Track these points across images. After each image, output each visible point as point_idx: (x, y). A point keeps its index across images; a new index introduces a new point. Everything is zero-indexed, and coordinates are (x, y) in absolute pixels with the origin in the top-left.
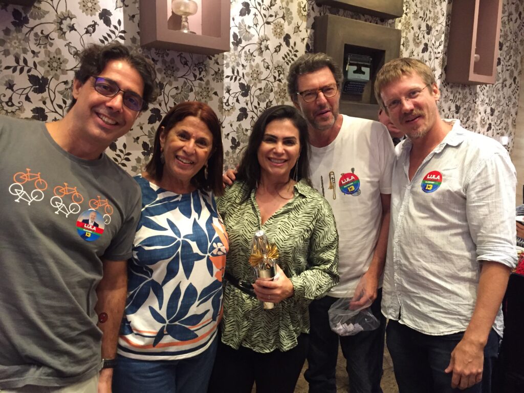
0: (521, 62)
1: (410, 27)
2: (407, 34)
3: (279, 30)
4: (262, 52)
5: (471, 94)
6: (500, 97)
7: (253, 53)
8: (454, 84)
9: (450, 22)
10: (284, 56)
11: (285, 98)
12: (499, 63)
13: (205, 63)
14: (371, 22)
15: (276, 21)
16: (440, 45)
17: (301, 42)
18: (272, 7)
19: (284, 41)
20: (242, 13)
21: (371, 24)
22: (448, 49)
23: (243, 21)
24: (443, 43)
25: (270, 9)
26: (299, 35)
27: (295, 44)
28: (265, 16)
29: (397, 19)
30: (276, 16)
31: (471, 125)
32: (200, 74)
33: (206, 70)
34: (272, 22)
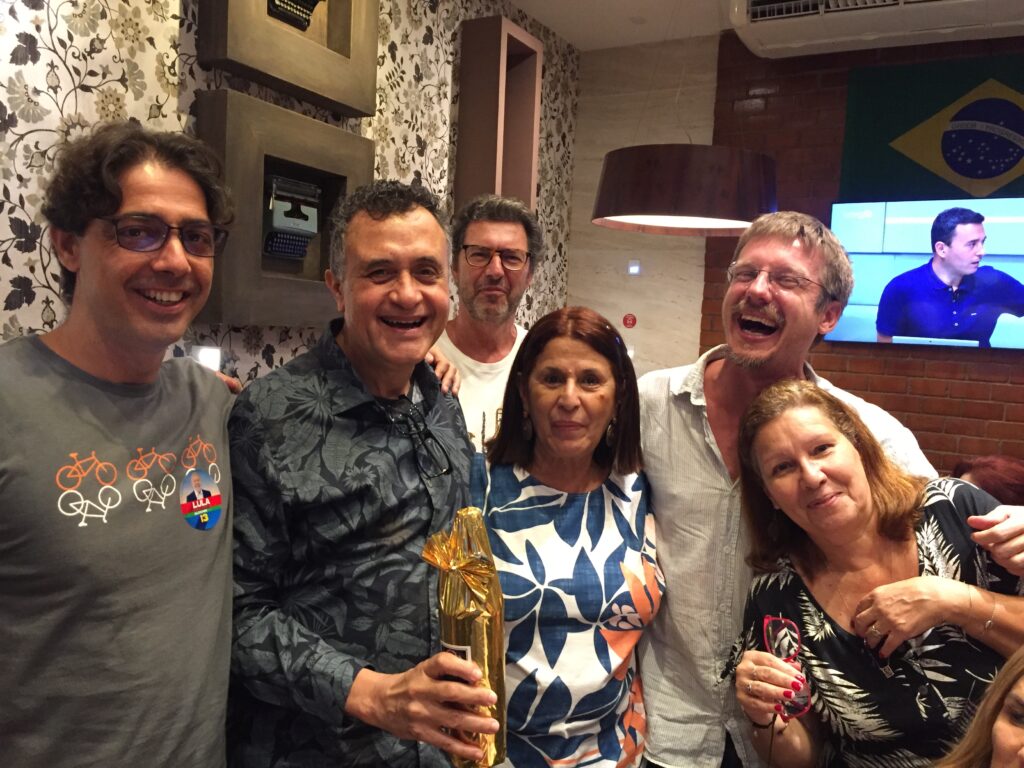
0: (569, 218)
1: (389, 138)
2: (383, 150)
3: (112, 108)
7: (45, 151)
9: (456, 136)
14: (314, 118)
15: (105, 87)
16: (441, 177)
18: (93, 55)
20: (17, 58)
21: (316, 120)
22: (455, 186)
23: (19, 75)
24: (446, 173)
25: (88, 58)
26: (160, 123)
29: (365, 120)
30: (104, 76)
34: (95, 88)
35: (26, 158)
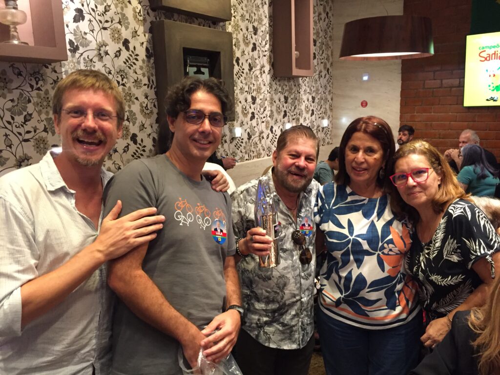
0: (332, 55)
1: (239, 29)
2: (237, 35)
3: (116, 36)
4: (102, 57)
5: (295, 86)
6: (318, 86)
7: (92, 59)
8: (281, 77)
9: (272, 23)
10: (125, 61)
11: (131, 102)
12: (315, 58)
13: (41, 72)
14: (204, 26)
15: (113, 27)
16: (266, 44)
17: (141, 46)
18: (106, 13)
19: (123, 46)
20: (76, 20)
21: (205, 27)
22: (273, 47)
23: (77, 27)
24: (268, 42)
25: (104, 15)
26: (137, 40)
27: (135, 48)
28: (101, 22)
29: (227, 23)
30: (112, 22)
31: (298, 112)
32: (37, 84)
33: (43, 80)
34: (109, 28)
35: (85, 63)
